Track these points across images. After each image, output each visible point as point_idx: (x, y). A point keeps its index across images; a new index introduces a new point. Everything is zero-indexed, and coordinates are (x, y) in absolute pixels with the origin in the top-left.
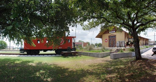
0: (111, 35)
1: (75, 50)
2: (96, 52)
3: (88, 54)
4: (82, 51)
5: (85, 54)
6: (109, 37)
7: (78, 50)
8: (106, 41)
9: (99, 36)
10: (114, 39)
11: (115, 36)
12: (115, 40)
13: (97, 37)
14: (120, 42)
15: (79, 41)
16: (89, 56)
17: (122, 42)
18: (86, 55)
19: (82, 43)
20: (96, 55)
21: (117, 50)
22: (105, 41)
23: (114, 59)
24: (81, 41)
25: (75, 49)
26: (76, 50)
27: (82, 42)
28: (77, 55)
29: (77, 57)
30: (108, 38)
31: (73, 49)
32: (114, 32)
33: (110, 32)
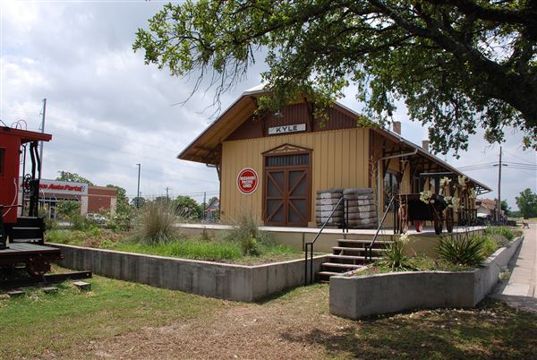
0: (282, 151)
1: (39, 234)
2: (197, 255)
3: (145, 266)
4: (94, 244)
5: (117, 263)
6: (268, 158)
7: (61, 235)
8: (247, 181)
9: (202, 152)
10: (299, 177)
11: (306, 155)
12: (306, 178)
13: (187, 155)
14: (338, 194)
15: (64, 176)
16: (153, 281)
17: (354, 196)
18: (126, 272)
19: (79, 189)
20: (207, 281)
21: (342, 244)
22: (242, 185)
23: (363, 318)
24: (71, 176)
25: (36, 228)
26: (47, 235)
27: (82, 180)
28: (59, 279)
29: (53, 293)
30: (258, 167)
31: (22, 222)
32: (302, 127)
33: (272, 131)
